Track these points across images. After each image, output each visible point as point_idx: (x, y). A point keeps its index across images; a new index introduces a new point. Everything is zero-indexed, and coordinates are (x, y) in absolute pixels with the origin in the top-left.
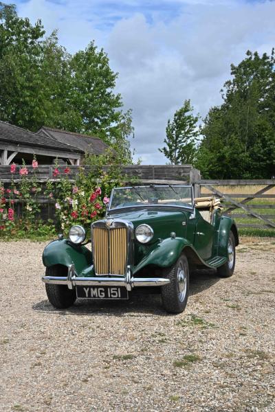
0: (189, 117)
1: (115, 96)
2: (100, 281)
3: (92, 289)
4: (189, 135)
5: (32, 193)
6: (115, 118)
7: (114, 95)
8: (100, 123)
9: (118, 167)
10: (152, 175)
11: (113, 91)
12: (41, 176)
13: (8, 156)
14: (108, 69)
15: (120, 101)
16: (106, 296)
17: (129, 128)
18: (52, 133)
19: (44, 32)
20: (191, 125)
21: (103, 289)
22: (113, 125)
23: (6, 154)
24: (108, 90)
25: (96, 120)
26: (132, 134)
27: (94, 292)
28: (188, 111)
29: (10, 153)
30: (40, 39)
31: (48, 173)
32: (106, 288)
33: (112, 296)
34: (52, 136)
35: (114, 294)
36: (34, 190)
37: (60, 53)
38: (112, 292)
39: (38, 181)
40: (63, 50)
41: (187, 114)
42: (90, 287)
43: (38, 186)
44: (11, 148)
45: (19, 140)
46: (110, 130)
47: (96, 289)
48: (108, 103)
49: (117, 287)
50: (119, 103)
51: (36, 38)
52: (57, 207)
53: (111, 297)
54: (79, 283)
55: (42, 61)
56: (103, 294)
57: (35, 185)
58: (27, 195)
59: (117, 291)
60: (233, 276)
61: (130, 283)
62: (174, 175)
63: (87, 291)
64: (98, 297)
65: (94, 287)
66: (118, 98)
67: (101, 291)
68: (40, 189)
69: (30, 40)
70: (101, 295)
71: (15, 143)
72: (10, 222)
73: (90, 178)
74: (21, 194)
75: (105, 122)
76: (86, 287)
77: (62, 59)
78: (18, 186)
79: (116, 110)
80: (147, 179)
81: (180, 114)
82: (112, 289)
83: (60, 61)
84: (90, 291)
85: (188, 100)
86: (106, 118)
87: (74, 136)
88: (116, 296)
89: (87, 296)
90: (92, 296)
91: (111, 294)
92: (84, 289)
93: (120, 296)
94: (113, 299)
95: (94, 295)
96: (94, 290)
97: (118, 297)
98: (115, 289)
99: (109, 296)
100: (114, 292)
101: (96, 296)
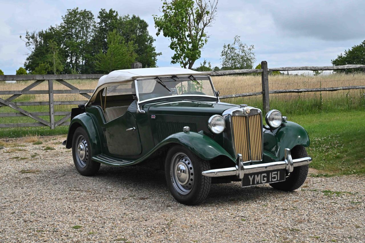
2: (266, 167)
3: (256, 176)
21: (265, 174)
27: (258, 178)
32: (268, 172)
35: (274, 178)
38: (273, 176)
42: (254, 174)
47: (259, 175)
49: (277, 170)
53: (272, 181)
56: (265, 179)
59: (277, 174)
63: (251, 179)
67: (264, 177)
70: (264, 180)
76: (251, 174)
84: (254, 179)
89: (251, 184)
90: (256, 183)
91: (272, 178)
92: (250, 177)
93: (279, 179)
94: (273, 182)
95: (258, 181)
96: (258, 176)
97: (277, 180)
98: (276, 172)
99: (270, 181)
100: (274, 176)
101: (260, 182)
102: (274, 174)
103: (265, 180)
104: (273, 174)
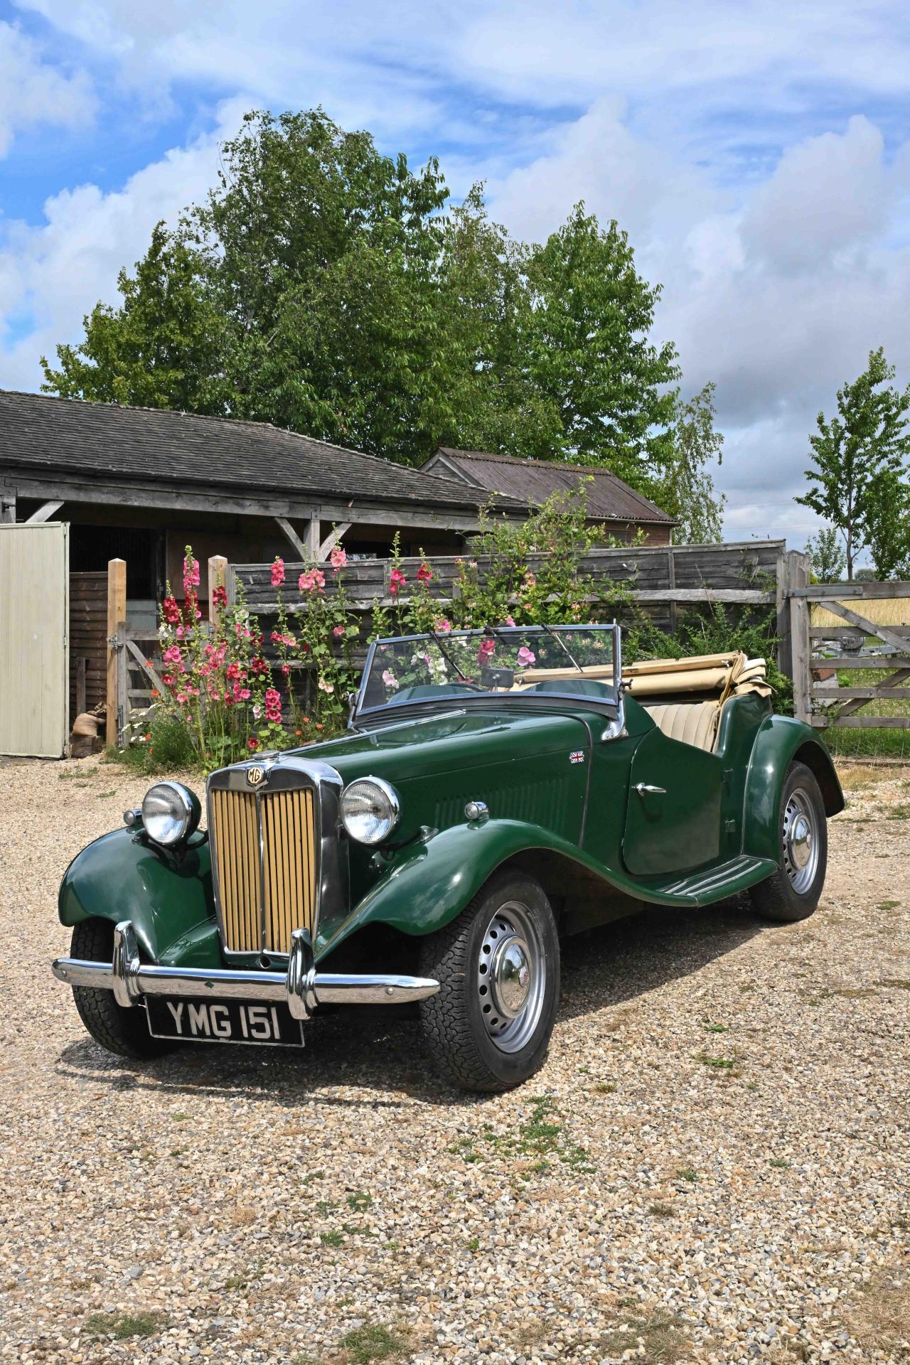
0: (884, 398)
1: (659, 351)
2: (209, 982)
3: (191, 1008)
4: (886, 449)
5: (334, 642)
6: (659, 412)
7: (653, 349)
8: (619, 431)
9: (570, 554)
10: (667, 577)
11: (651, 338)
12: (363, 591)
13: (323, 538)
14: (631, 277)
15: (671, 363)
16: (237, 1033)
17: (707, 437)
18: (465, 465)
19: (446, 193)
20: (889, 420)
21: (224, 1010)
22: (655, 431)
23: (315, 529)
24: (637, 336)
25: (606, 421)
26: (715, 454)
27: (199, 1018)
28: (879, 380)
29: (326, 529)
30: (435, 213)
31: (380, 582)
32: (234, 1004)
33: (254, 1032)
34: (465, 473)
35: (260, 1028)
36: (339, 632)
37: (492, 245)
38: (253, 1020)
39: (348, 605)
40: (500, 234)
41: (877, 390)
42: (187, 1000)
43: (352, 622)
44: (331, 514)
45: (358, 489)
46: (650, 447)
47: (203, 1008)
48: (639, 373)
49: (267, 1004)
50: (670, 370)
51: (425, 209)
52: (388, 683)
53: (251, 1038)
54: (151, 986)
55: (442, 271)
56: (227, 1024)
57: (339, 617)
58: (322, 649)
59: (268, 1016)
60: (816, 916)
61: (301, 990)
62: (730, 572)
63: (177, 1014)
64: (213, 1036)
65: (198, 1001)
66: (666, 355)
67: (220, 1016)
68: (354, 630)
69: (406, 217)
70: (220, 1028)
71: (341, 499)
72: (271, 726)
73: (493, 594)
74: (306, 647)
75: (633, 427)
76: (176, 999)
77: (502, 259)
78: (294, 623)
79: (662, 390)
80: (655, 587)
81: (859, 392)
82: (252, 1010)
83: (496, 265)
84: (185, 1016)
85: (876, 350)
86: (632, 412)
87: (531, 471)
88: (267, 1035)
89: (179, 1031)
90: (194, 1031)
91: (250, 1027)
92: (170, 1005)
93: (277, 1036)
94: (259, 1044)
95: (201, 1027)
96: (198, 1010)
97: (272, 1039)
98: (262, 1010)
99: (246, 1034)
100: (259, 1020)
101: (208, 1032)
102: (256, 1015)
103: (224, 1029)
104: (251, 1015)
